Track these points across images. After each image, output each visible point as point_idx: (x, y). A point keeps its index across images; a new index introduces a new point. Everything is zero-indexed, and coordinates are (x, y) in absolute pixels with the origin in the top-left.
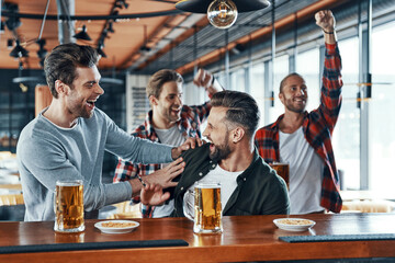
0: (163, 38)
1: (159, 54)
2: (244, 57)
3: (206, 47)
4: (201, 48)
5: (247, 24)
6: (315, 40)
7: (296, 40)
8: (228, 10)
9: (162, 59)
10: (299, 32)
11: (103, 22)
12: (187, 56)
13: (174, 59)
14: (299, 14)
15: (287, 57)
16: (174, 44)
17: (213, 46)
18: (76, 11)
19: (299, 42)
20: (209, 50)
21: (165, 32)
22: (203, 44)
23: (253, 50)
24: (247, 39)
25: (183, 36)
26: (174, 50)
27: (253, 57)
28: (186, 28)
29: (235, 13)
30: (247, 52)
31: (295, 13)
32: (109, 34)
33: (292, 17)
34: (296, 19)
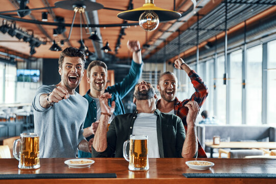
0: (159, 39)
1: (157, 49)
2: (212, 51)
3: (188, 44)
4: (184, 45)
5: (213, 29)
6: (259, 39)
7: (245, 40)
8: (153, 19)
9: (159, 52)
10: (247, 34)
11: (118, 28)
12: (175, 50)
13: (167, 53)
14: (248, 22)
15: (241, 51)
16: (166, 42)
17: (192, 44)
18: (100, 21)
19: (247, 41)
20: (190, 47)
21: (159, 34)
22: (185, 42)
23: (218, 46)
24: (214, 39)
25: (172, 37)
26: (167, 46)
27: (218, 51)
28: (172, 32)
29: (157, 21)
30: (214, 48)
31: (245, 21)
32: (123, 36)
33: (243, 24)
34: (246, 25)
